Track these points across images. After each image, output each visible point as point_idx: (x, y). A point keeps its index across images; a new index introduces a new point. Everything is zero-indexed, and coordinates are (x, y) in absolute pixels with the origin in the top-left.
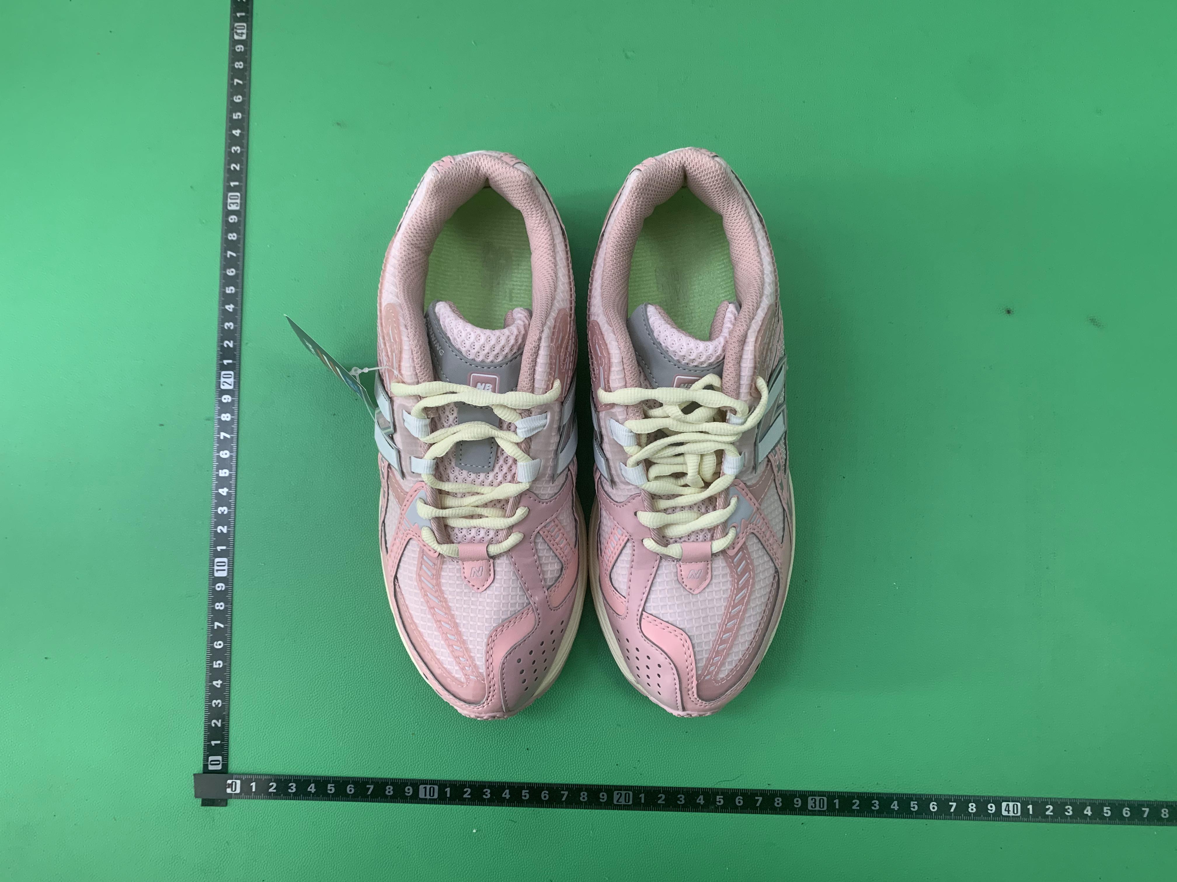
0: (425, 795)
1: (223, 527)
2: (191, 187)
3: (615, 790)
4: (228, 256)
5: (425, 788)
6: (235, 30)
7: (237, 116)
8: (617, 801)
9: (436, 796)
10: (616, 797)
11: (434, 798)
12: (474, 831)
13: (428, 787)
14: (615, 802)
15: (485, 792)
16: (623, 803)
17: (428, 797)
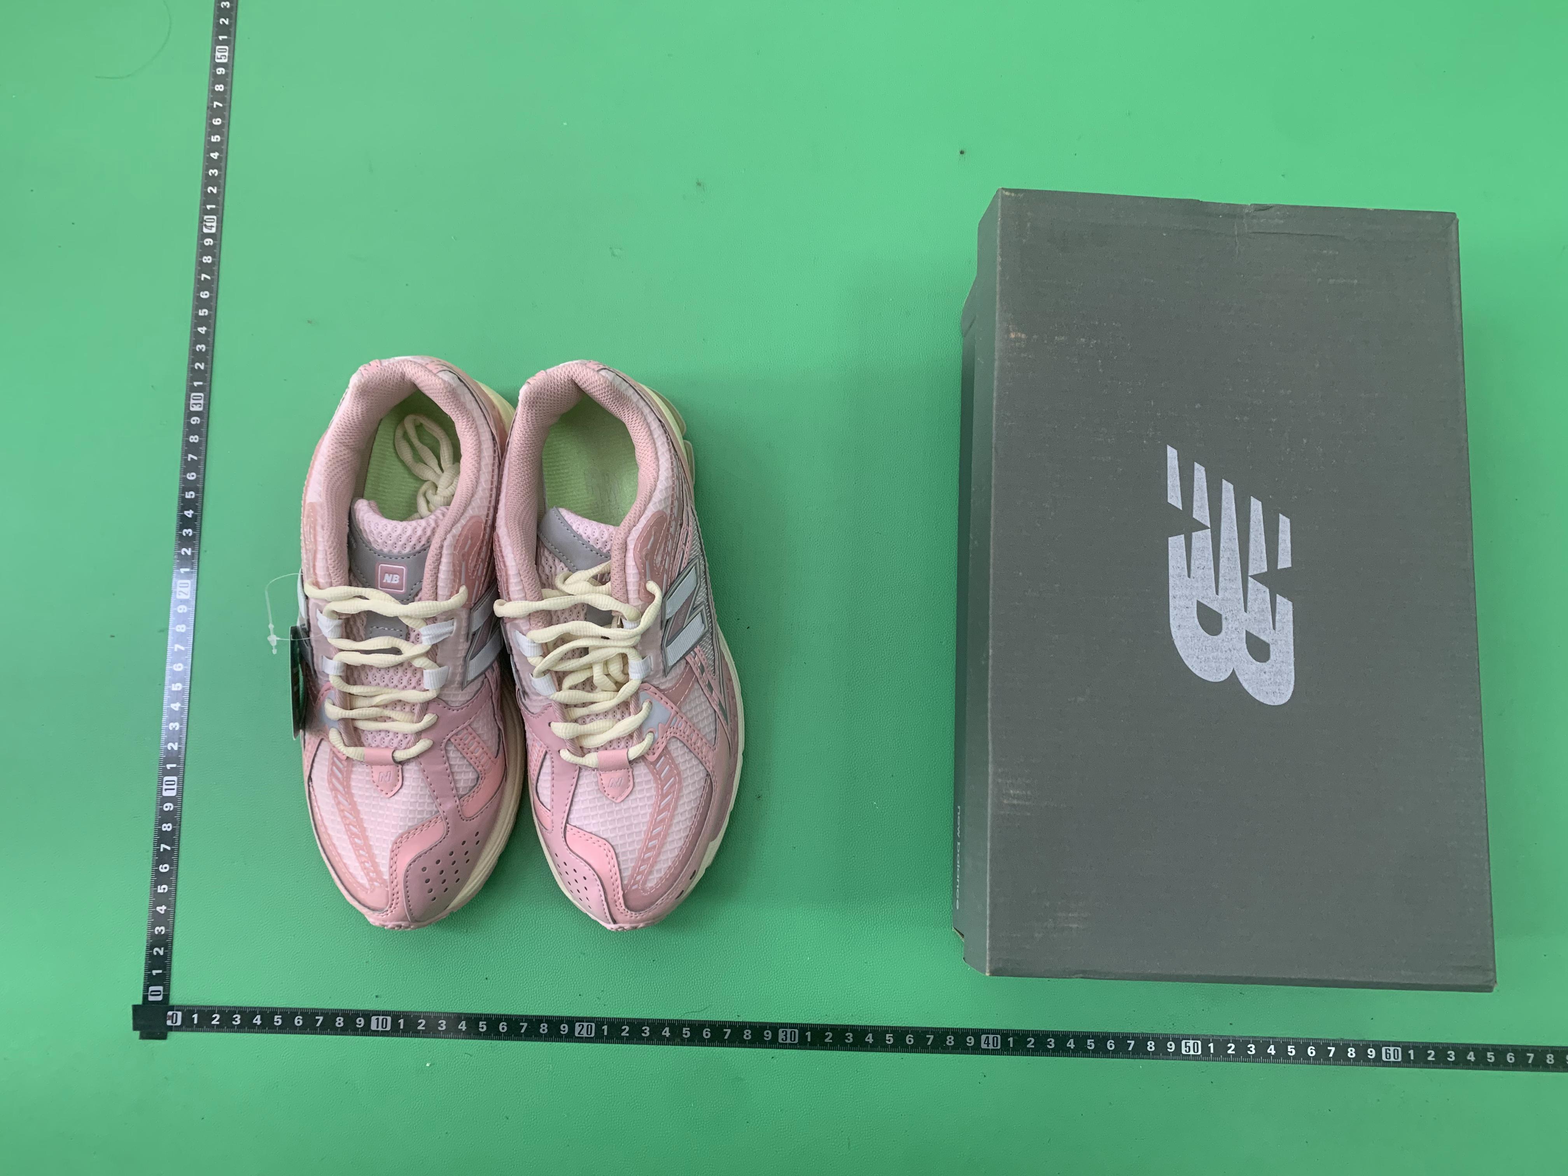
0: (378, 1027)
1: (174, 743)
2: (152, 387)
3: (577, 1022)
4: (189, 459)
5: (378, 1019)
6: (204, 223)
7: (204, 312)
8: (579, 1034)
9: (388, 1028)
10: (577, 1029)
11: (387, 1029)
12: (428, 1065)
13: (381, 1018)
14: (576, 1034)
15: (440, 1024)
16: (585, 1035)
17: (380, 1029)
